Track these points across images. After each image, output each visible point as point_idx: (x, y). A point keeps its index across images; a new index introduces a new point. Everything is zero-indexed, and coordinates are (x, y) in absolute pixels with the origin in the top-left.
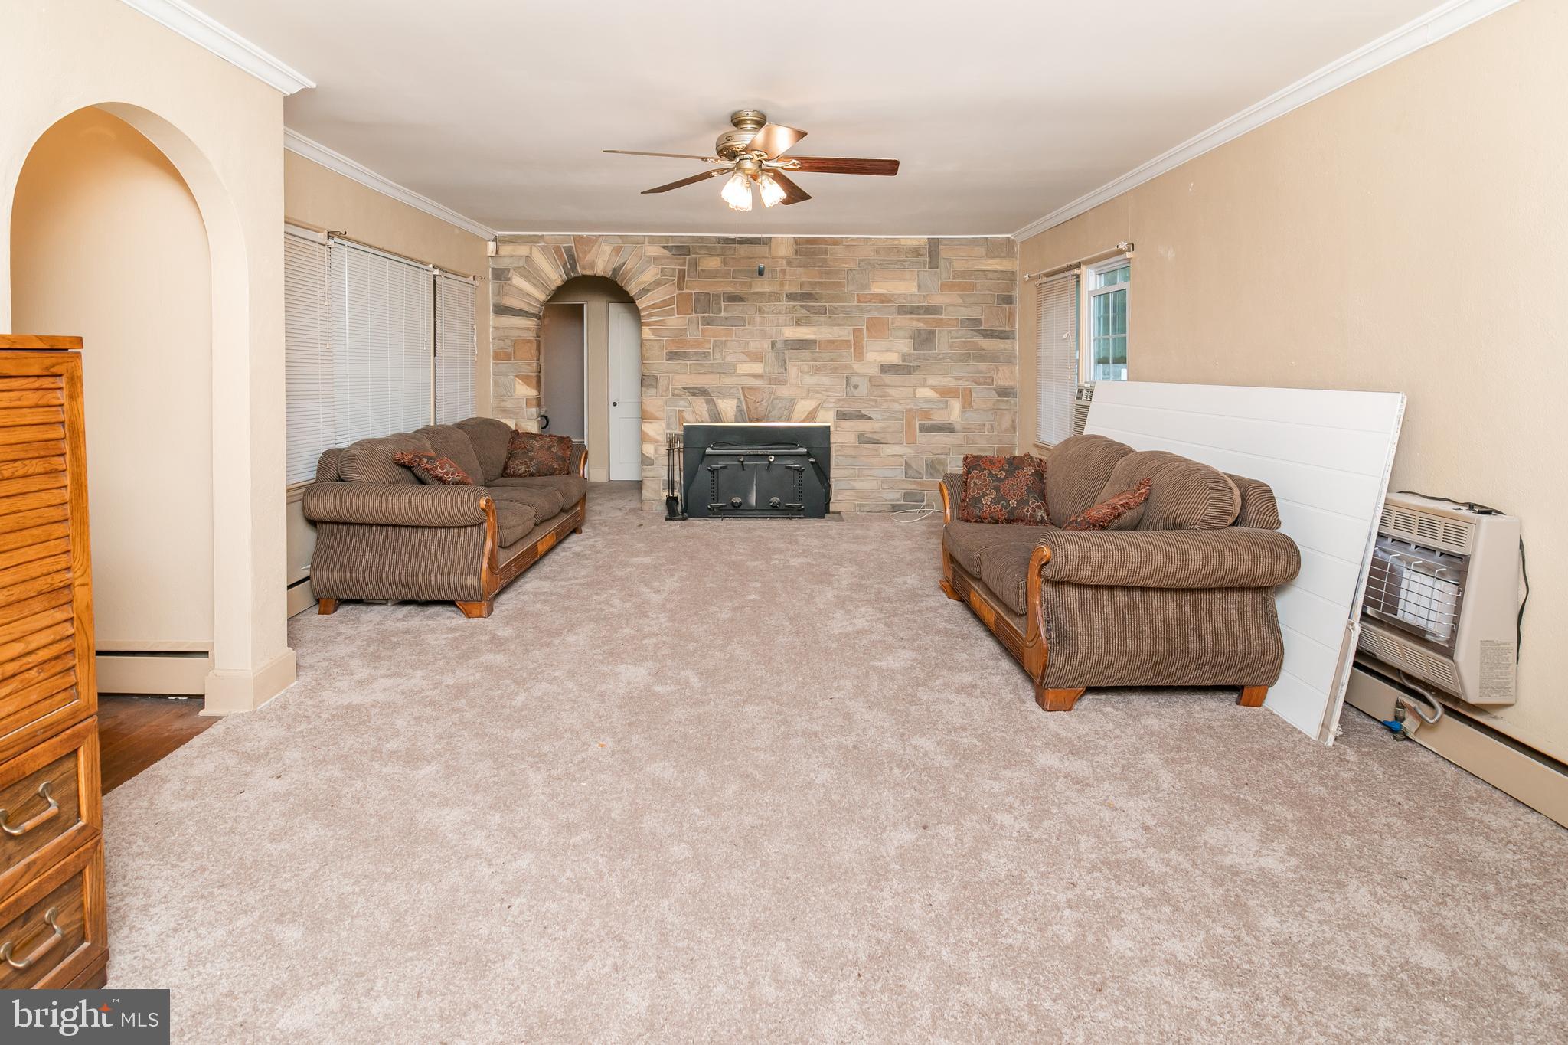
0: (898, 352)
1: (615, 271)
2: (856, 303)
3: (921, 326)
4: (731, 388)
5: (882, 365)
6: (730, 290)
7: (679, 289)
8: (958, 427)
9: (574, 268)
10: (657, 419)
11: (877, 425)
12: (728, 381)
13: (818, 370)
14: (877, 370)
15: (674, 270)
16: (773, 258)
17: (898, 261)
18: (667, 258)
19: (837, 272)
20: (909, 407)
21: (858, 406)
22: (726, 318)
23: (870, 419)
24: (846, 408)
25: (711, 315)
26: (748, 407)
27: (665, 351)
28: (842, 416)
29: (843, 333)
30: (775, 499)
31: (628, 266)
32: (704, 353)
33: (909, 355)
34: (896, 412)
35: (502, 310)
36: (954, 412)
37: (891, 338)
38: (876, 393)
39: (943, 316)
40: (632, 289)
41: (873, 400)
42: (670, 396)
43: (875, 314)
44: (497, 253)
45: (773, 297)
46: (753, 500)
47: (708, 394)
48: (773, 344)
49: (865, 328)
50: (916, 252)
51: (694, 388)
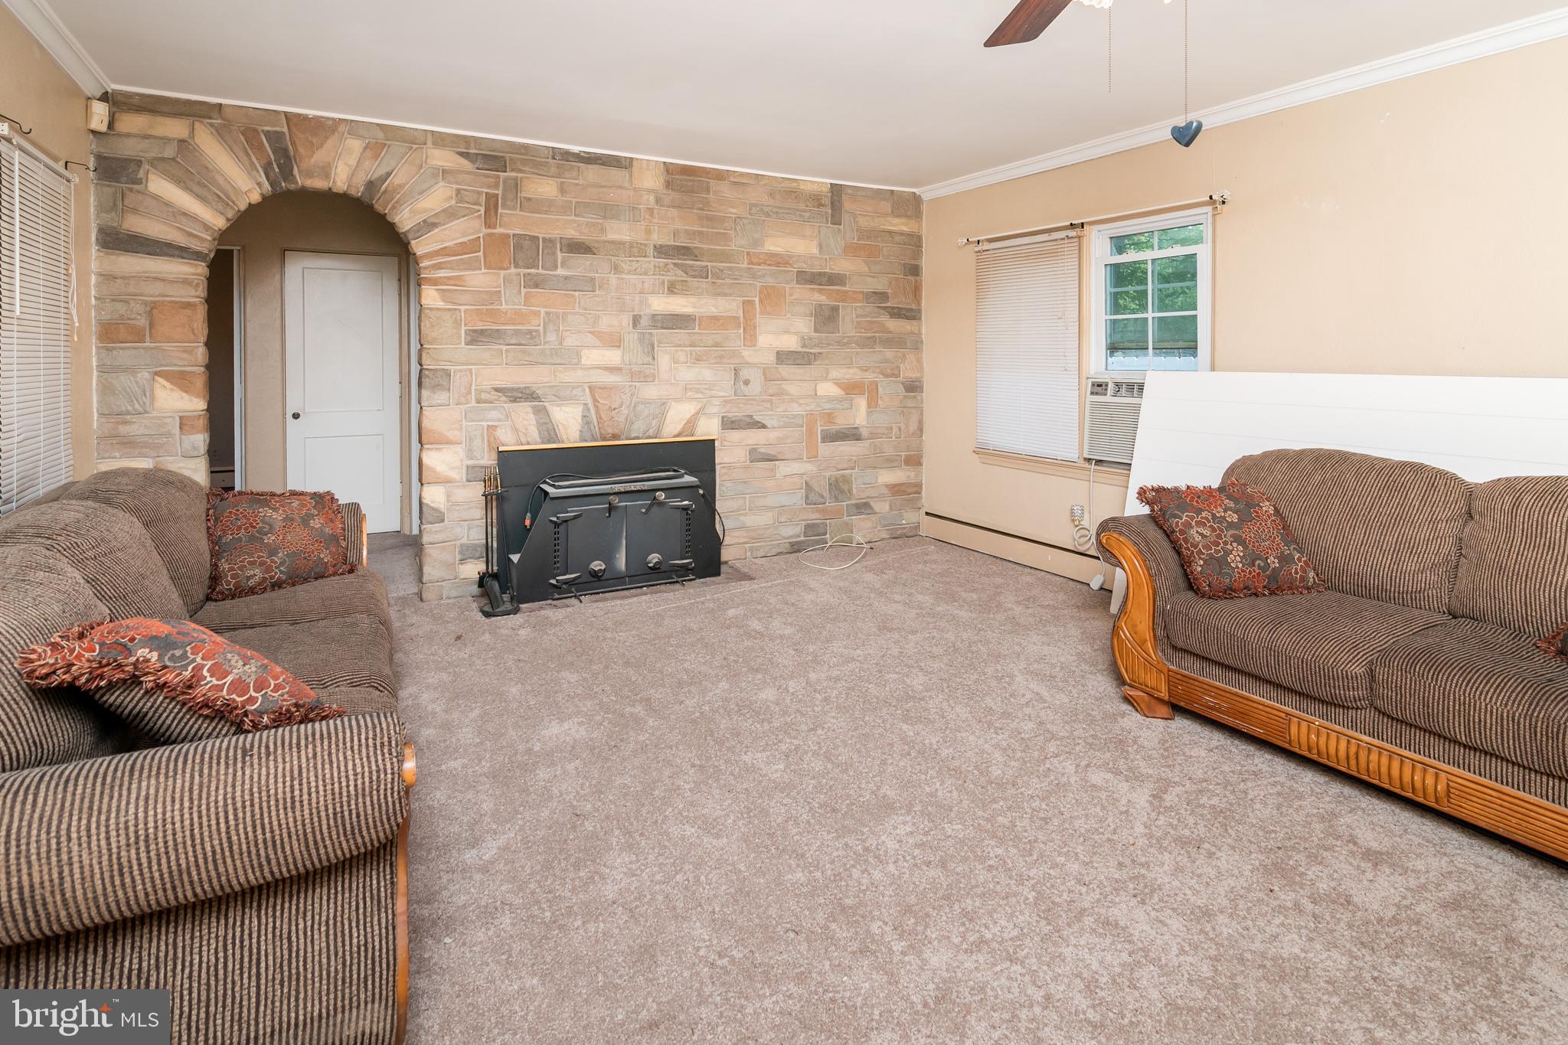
0: (795, 333)
1: (371, 185)
2: (745, 265)
3: (823, 299)
4: (574, 388)
5: (778, 353)
6: (571, 233)
7: (488, 225)
8: (864, 433)
9: (287, 173)
10: (449, 442)
11: (771, 435)
12: (568, 376)
13: (698, 359)
14: (772, 358)
15: (479, 193)
16: (635, 190)
17: (798, 210)
18: (469, 173)
19: (723, 219)
20: (808, 408)
21: (749, 410)
22: (566, 278)
23: (764, 426)
24: (735, 413)
25: (540, 271)
26: (599, 418)
27: (463, 328)
28: (729, 424)
29: (726, 306)
30: (654, 557)
31: (396, 179)
32: (530, 332)
33: (810, 339)
34: (795, 416)
35: (115, 240)
36: (859, 415)
37: (788, 315)
38: (771, 391)
39: (847, 288)
40: (405, 219)
41: (768, 401)
42: (473, 404)
43: (770, 281)
44: (111, 126)
45: (634, 250)
46: (622, 562)
47: (537, 398)
48: (636, 320)
49: (757, 300)
50: (816, 199)
51: (512, 389)
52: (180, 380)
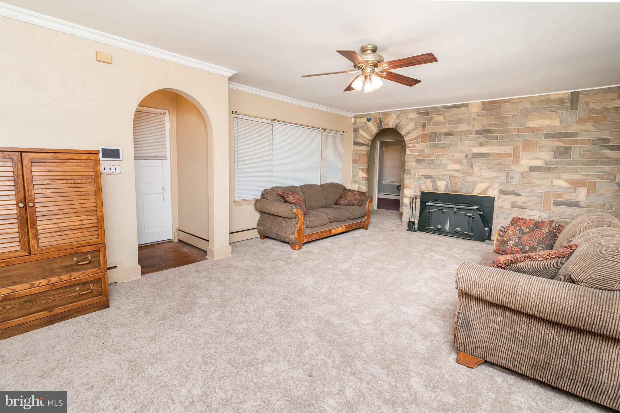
0: (543, 159)
1: (397, 125)
2: (516, 133)
3: (561, 144)
4: (444, 176)
5: (530, 167)
6: (446, 130)
7: (423, 131)
8: (582, 204)
9: (381, 124)
10: (410, 188)
11: (524, 199)
12: (443, 173)
13: (490, 169)
14: (527, 169)
15: (421, 123)
16: (470, 113)
17: (548, 107)
18: (418, 118)
19: (506, 117)
20: (546, 190)
21: (513, 188)
22: (444, 144)
23: (520, 195)
24: (505, 188)
25: (437, 142)
26: (451, 185)
27: (415, 159)
28: (502, 192)
29: (508, 149)
30: (459, 229)
31: (401, 123)
32: (432, 160)
33: (550, 161)
34: (538, 193)
35: (356, 144)
36: (582, 195)
37: (538, 152)
38: (525, 182)
39: (578, 138)
40: (403, 132)
41: (522, 185)
42: (416, 179)
43: (528, 139)
44: (355, 121)
45: (468, 133)
46: (447, 228)
47: (433, 178)
48: (467, 156)
49: (521, 147)
50: (561, 101)
51: (426, 175)
52: (362, 170)
